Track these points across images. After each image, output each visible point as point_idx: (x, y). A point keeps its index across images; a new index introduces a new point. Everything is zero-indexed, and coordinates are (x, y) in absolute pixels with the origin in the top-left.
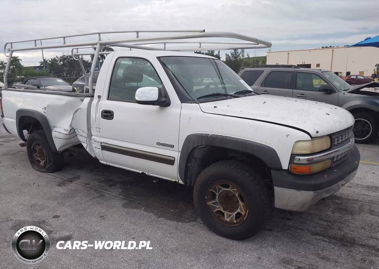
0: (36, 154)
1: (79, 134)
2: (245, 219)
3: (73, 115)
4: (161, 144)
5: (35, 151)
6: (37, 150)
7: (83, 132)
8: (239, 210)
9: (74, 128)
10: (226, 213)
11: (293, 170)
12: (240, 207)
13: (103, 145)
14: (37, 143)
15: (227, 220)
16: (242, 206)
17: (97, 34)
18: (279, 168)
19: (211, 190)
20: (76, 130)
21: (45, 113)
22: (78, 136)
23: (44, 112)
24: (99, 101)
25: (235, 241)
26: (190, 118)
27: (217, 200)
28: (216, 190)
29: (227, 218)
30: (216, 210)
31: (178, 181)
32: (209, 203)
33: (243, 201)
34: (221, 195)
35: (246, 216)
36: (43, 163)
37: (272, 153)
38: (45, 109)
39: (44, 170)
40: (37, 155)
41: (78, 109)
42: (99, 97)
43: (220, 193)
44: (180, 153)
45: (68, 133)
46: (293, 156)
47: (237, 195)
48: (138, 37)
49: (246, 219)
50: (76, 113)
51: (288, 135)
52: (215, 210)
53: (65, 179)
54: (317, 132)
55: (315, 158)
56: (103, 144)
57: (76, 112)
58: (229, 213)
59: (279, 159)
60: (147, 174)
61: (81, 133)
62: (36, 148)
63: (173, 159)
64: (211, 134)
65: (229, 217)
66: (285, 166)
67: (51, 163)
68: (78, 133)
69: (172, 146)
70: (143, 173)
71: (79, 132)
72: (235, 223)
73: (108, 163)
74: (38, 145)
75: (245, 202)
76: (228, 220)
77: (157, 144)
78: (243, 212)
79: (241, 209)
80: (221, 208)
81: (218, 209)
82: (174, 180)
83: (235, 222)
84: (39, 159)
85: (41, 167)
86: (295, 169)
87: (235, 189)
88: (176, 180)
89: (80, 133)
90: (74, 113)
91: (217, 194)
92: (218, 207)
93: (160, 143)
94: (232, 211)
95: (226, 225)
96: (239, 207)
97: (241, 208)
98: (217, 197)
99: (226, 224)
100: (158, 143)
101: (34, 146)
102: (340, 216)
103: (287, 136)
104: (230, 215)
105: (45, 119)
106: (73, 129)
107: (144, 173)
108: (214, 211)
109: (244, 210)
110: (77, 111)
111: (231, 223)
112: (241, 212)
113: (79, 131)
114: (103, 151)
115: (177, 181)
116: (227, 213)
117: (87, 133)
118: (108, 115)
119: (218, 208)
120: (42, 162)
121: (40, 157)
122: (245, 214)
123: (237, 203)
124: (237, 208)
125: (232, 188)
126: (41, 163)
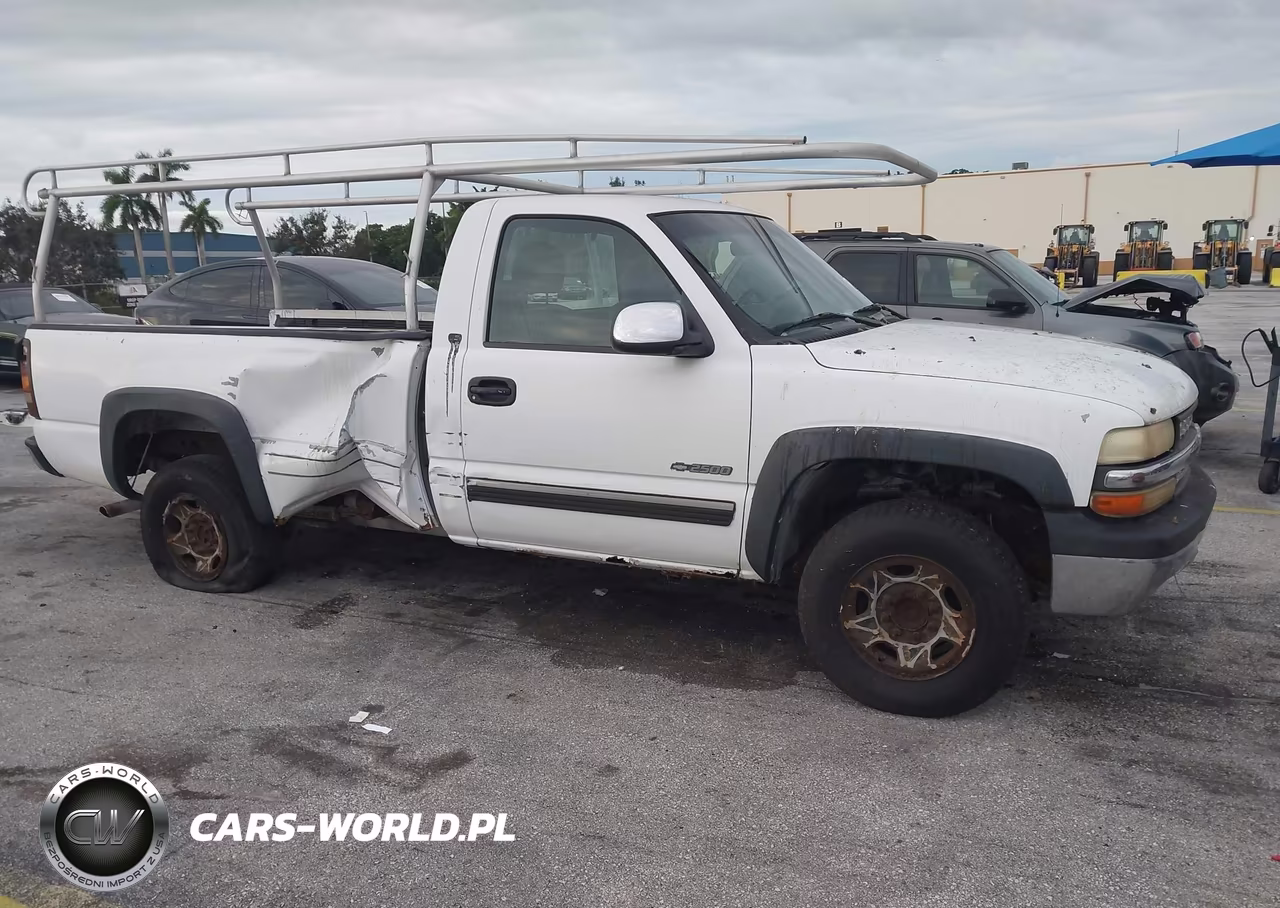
0: (180, 534)
1: (370, 456)
2: (963, 655)
3: (353, 399)
4: (689, 468)
5: (176, 526)
6: (183, 520)
7: (387, 450)
8: (942, 634)
9: (356, 439)
10: (900, 647)
11: (1100, 506)
12: (947, 623)
13: (476, 486)
14: (188, 497)
15: (906, 666)
16: (953, 624)
17: (423, 143)
18: (1066, 504)
19: (858, 586)
20: (359, 446)
21: (234, 397)
22: (367, 463)
23: (230, 394)
24: (456, 351)
25: (935, 721)
26: (786, 386)
27: (873, 613)
28: (871, 585)
29: (907, 659)
30: (871, 642)
31: (738, 573)
32: (851, 624)
33: (954, 605)
34: (886, 597)
35: (968, 647)
36: (209, 562)
37: (1047, 466)
38: (235, 385)
39: (216, 585)
40: (181, 539)
41: (372, 379)
42: (455, 339)
43: (880, 593)
44: (752, 490)
45: (333, 457)
46: (1101, 469)
47: (937, 593)
48: (575, 155)
49: (968, 654)
50: (361, 392)
51: (1088, 416)
52: (867, 642)
53: (307, 606)
54: (1153, 411)
55: (1148, 474)
56: (473, 482)
57: (362, 388)
58: (911, 646)
59: (1066, 480)
60: (627, 560)
61: (379, 453)
62: (181, 516)
63: (729, 507)
64: (858, 425)
65: (910, 656)
66: (1081, 496)
67: (246, 560)
68: (365, 454)
69: (727, 471)
70: (614, 559)
71: (369, 451)
72: (932, 671)
73: (482, 542)
74: (192, 504)
75: (962, 606)
76: (911, 664)
77: (672, 468)
78: (957, 636)
79: (948, 629)
80: (886, 634)
81: (879, 639)
82: (725, 571)
83: (934, 667)
84: (189, 551)
85: (201, 575)
86: (1108, 503)
87: (935, 576)
88: (729, 571)
89: (374, 455)
90: (356, 393)
91: (874, 596)
92: (875, 632)
93: (683, 464)
94: (920, 639)
95: (905, 679)
96: (943, 624)
97: (950, 626)
98: (873, 605)
99: (904, 676)
100: (677, 464)
101: (174, 508)
102: (1162, 639)
103: (1085, 418)
104: (914, 652)
105: (233, 418)
106: (351, 441)
107: (619, 558)
108: (867, 645)
109: (959, 632)
110: (367, 383)
111: (921, 670)
112: (952, 639)
113: (371, 447)
114: (475, 503)
115: (735, 572)
116: (905, 648)
117: (405, 452)
118: (493, 391)
119: (876, 636)
120: (203, 560)
121: (193, 545)
122: (965, 643)
123: (935, 616)
124: (936, 630)
125: (926, 573)
126: (200, 563)
